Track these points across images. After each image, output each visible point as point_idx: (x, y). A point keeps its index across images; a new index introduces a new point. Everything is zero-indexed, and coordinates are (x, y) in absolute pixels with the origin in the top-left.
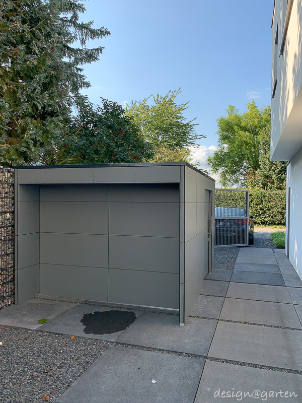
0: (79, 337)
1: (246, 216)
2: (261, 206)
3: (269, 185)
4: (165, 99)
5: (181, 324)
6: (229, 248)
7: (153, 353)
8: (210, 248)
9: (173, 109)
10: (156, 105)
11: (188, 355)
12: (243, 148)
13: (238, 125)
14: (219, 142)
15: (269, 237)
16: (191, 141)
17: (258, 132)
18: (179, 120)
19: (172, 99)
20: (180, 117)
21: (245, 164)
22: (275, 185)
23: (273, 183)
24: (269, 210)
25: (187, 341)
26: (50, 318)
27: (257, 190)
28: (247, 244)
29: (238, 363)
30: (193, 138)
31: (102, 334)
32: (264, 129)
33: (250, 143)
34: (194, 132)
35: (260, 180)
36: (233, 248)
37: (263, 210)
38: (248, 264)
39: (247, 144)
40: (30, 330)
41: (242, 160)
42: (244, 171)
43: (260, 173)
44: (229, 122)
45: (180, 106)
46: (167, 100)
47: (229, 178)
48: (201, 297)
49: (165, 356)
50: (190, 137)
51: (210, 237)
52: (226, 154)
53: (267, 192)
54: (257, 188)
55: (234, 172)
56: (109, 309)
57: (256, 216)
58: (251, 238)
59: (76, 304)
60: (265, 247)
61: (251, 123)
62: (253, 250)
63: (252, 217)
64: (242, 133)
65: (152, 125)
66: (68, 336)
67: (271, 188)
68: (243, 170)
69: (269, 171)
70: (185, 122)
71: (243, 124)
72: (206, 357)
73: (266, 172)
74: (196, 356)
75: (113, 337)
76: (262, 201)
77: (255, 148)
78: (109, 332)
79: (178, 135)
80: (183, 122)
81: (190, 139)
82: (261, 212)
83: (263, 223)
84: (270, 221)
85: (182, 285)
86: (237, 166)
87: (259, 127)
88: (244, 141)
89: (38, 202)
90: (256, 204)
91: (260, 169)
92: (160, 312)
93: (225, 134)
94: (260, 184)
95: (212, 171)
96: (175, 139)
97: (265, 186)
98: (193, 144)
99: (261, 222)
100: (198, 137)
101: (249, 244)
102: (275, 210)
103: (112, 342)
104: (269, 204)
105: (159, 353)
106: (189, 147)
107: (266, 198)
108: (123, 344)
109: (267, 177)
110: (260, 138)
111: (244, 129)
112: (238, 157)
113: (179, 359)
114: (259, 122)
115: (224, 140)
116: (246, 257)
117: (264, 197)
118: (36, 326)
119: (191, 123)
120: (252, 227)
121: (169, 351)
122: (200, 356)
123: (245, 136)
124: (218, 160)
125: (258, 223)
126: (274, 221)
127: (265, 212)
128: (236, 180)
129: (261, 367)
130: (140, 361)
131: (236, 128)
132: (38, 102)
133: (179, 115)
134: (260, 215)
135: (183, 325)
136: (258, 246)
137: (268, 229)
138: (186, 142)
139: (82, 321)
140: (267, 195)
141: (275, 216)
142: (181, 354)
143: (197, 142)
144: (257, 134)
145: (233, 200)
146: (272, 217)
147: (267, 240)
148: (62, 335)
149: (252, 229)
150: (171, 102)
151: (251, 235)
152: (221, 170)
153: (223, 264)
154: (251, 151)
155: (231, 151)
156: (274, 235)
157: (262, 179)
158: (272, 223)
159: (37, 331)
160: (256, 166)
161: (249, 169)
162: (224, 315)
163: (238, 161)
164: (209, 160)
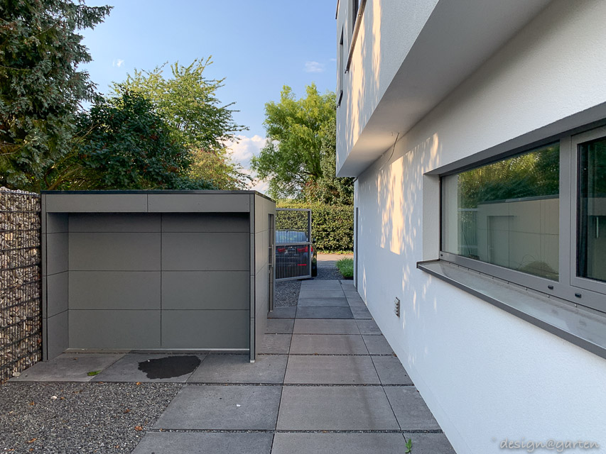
0: (144, 383)
1: (309, 241)
2: (323, 226)
3: (334, 199)
4: (188, 70)
5: (251, 361)
6: (289, 281)
7: (229, 387)
8: (271, 281)
9: (202, 86)
10: (175, 79)
11: (265, 384)
12: (300, 147)
13: (292, 115)
14: (268, 137)
15: (334, 266)
16: (228, 133)
17: (319, 126)
18: (210, 103)
19: (199, 72)
20: (211, 99)
21: (302, 168)
22: (341, 199)
23: (338, 196)
24: (334, 231)
25: (261, 374)
26: (100, 369)
27: (319, 206)
28: (310, 276)
29: (312, 385)
30: (231, 129)
31: (170, 377)
32: (326, 122)
33: (309, 141)
34: (232, 122)
35: (322, 192)
36: (293, 281)
37: (326, 231)
38: (313, 298)
39: (305, 142)
40: (82, 382)
41: (297, 163)
42: (302, 177)
43: (322, 182)
44: (280, 111)
45: (213, 83)
46: (191, 72)
47: (282, 187)
48: (266, 336)
49: (242, 387)
50: (226, 128)
51: (271, 269)
52: (277, 154)
53: (331, 208)
54: (319, 203)
55: (288, 180)
56: (166, 356)
57: (318, 239)
58: (314, 267)
59: (123, 355)
60: (330, 279)
61: (309, 113)
62: (317, 283)
63: (314, 242)
64: (297, 126)
65: (171, 107)
66: (131, 383)
67: (335, 203)
68: (299, 177)
69: (333, 181)
70: (219, 106)
71: (299, 115)
72: (283, 384)
73: (330, 182)
74: (273, 385)
75: (184, 378)
76: (325, 220)
77: (314, 147)
78: (177, 375)
79: (209, 124)
80: (215, 105)
81: (226, 130)
82: (324, 234)
83: (326, 248)
84: (335, 246)
85: (252, 319)
86: (292, 171)
87: (320, 120)
88: (301, 139)
89: (66, 232)
90: (319, 224)
91: (322, 177)
92: (225, 353)
93: (275, 126)
94: (322, 197)
95: (258, 177)
96: (205, 130)
97: (328, 200)
98: (230, 137)
99: (325, 247)
100: (238, 128)
101: (313, 275)
102: (340, 231)
103: (183, 383)
104: (334, 224)
105: (237, 386)
106: (224, 142)
107: (330, 216)
108: (196, 383)
109: (331, 188)
110: (320, 134)
111: (301, 121)
112: (293, 159)
113: (256, 388)
114: (321, 113)
115: (274, 134)
116: (309, 292)
117: (328, 214)
118: (86, 378)
119: (227, 108)
120: (315, 254)
121: (244, 384)
122: (276, 384)
123: (302, 130)
124: (267, 162)
125: (321, 249)
126: (340, 246)
127: (329, 234)
128: (291, 190)
129: (333, 385)
130: (219, 394)
131: (289, 119)
132: (43, 96)
133: (210, 96)
134: (322, 238)
135: (254, 361)
136: (322, 277)
137: (333, 255)
138: (220, 135)
139: (139, 369)
140: (331, 211)
141: (342, 239)
142: (258, 384)
143: (237, 134)
144: (317, 129)
145: (289, 218)
146: (338, 241)
147: (332, 270)
148: (124, 383)
149: (315, 257)
150: (197, 76)
151: (314, 264)
152: (271, 176)
153: (284, 300)
154: (310, 153)
155: (285, 150)
156: (340, 263)
157: (324, 190)
158: (338, 248)
159: (92, 383)
160: (317, 173)
161: (308, 176)
162: (293, 350)
163: (294, 164)
164: (254, 161)
